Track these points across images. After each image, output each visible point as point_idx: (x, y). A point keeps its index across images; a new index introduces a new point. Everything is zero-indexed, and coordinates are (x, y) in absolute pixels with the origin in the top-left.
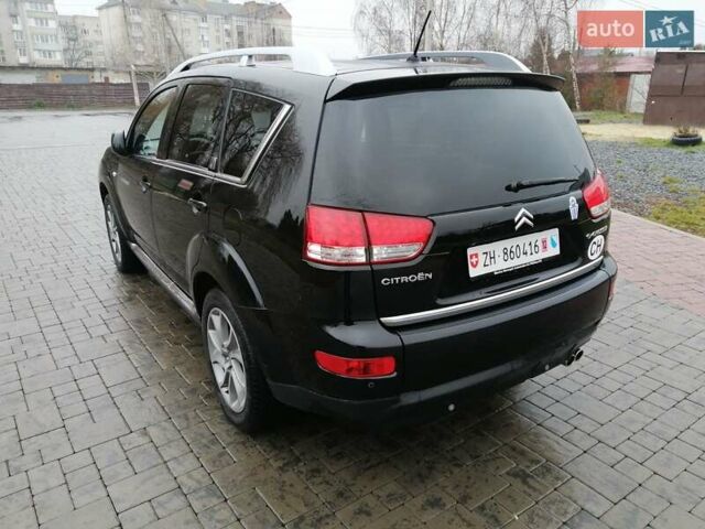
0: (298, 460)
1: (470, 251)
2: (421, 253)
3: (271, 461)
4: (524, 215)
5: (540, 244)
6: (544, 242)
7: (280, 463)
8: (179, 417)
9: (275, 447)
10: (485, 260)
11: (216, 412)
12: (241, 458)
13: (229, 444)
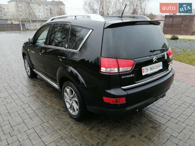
0: (93, 127)
1: (143, 68)
2: (131, 69)
3: (86, 128)
4: (155, 58)
5: (158, 66)
6: (159, 65)
7: (89, 129)
8: (57, 118)
9: (86, 124)
10: (146, 70)
11: (67, 115)
12: (77, 128)
13: (73, 124)
